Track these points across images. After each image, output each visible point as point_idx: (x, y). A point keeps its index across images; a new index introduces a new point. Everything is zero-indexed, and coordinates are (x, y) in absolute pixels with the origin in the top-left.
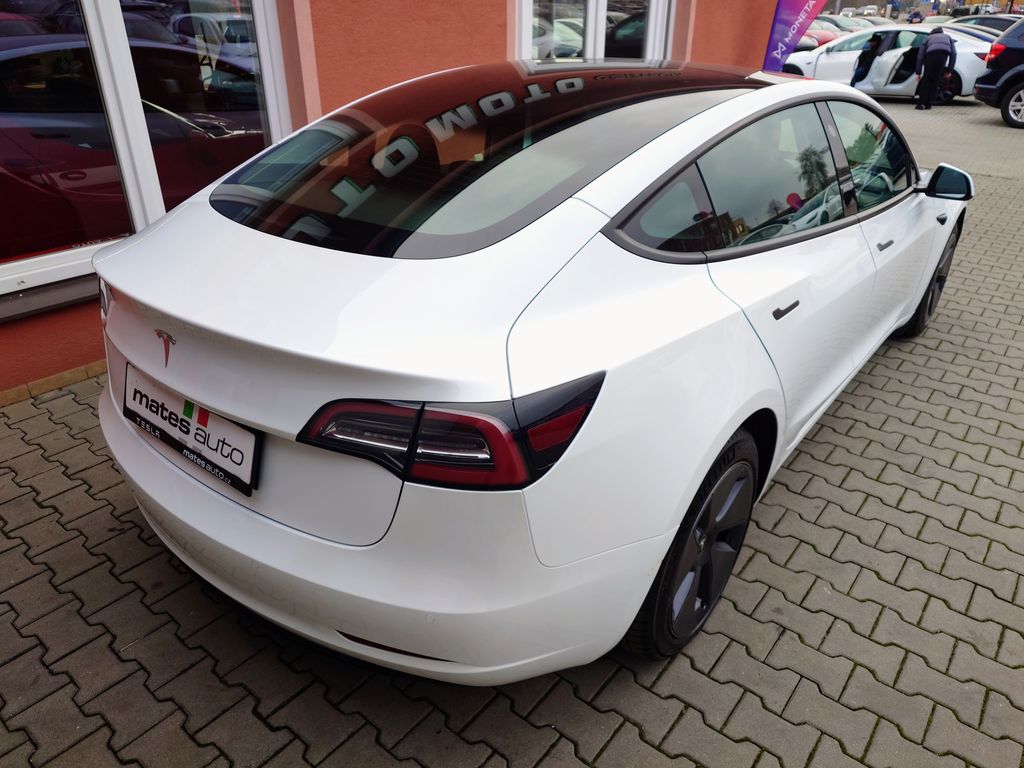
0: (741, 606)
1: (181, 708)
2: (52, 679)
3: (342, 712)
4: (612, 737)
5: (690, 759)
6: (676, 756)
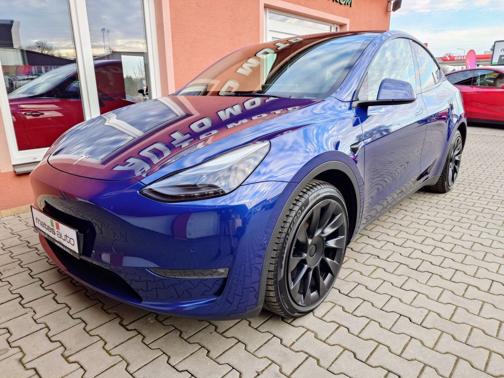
0: (369, 288)
1: (84, 322)
2: (23, 309)
3: (164, 325)
4: (301, 337)
5: (341, 346)
6: (333, 345)
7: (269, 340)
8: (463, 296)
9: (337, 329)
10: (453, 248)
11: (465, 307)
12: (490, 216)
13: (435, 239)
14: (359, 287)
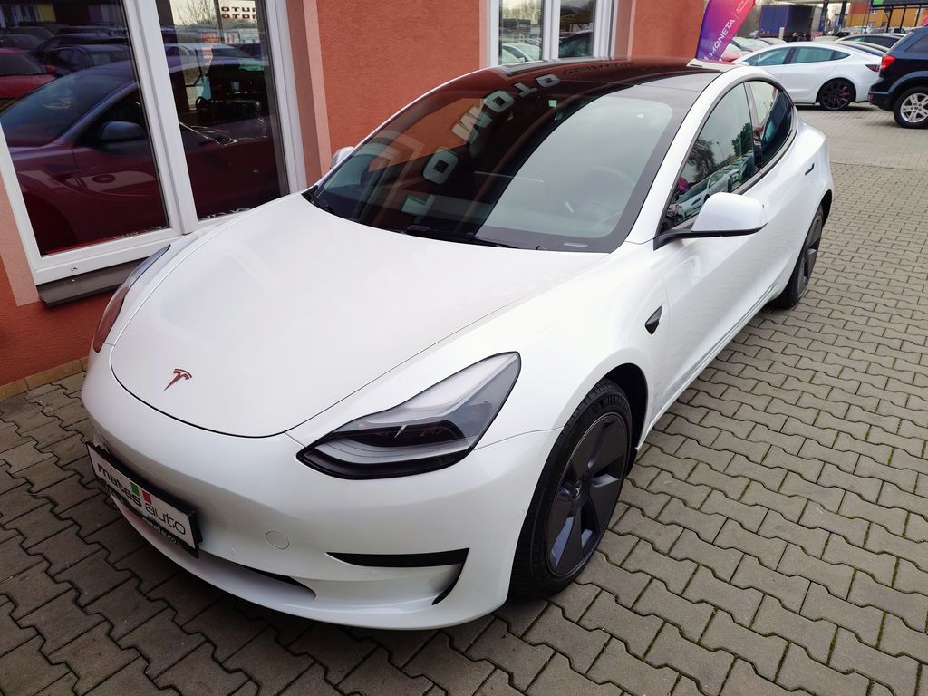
0: (746, 525)
7: (606, 645)
8: (904, 534)
9: (713, 616)
10: (868, 435)
11: (911, 559)
12: (914, 358)
13: (835, 413)
14: (731, 524)
